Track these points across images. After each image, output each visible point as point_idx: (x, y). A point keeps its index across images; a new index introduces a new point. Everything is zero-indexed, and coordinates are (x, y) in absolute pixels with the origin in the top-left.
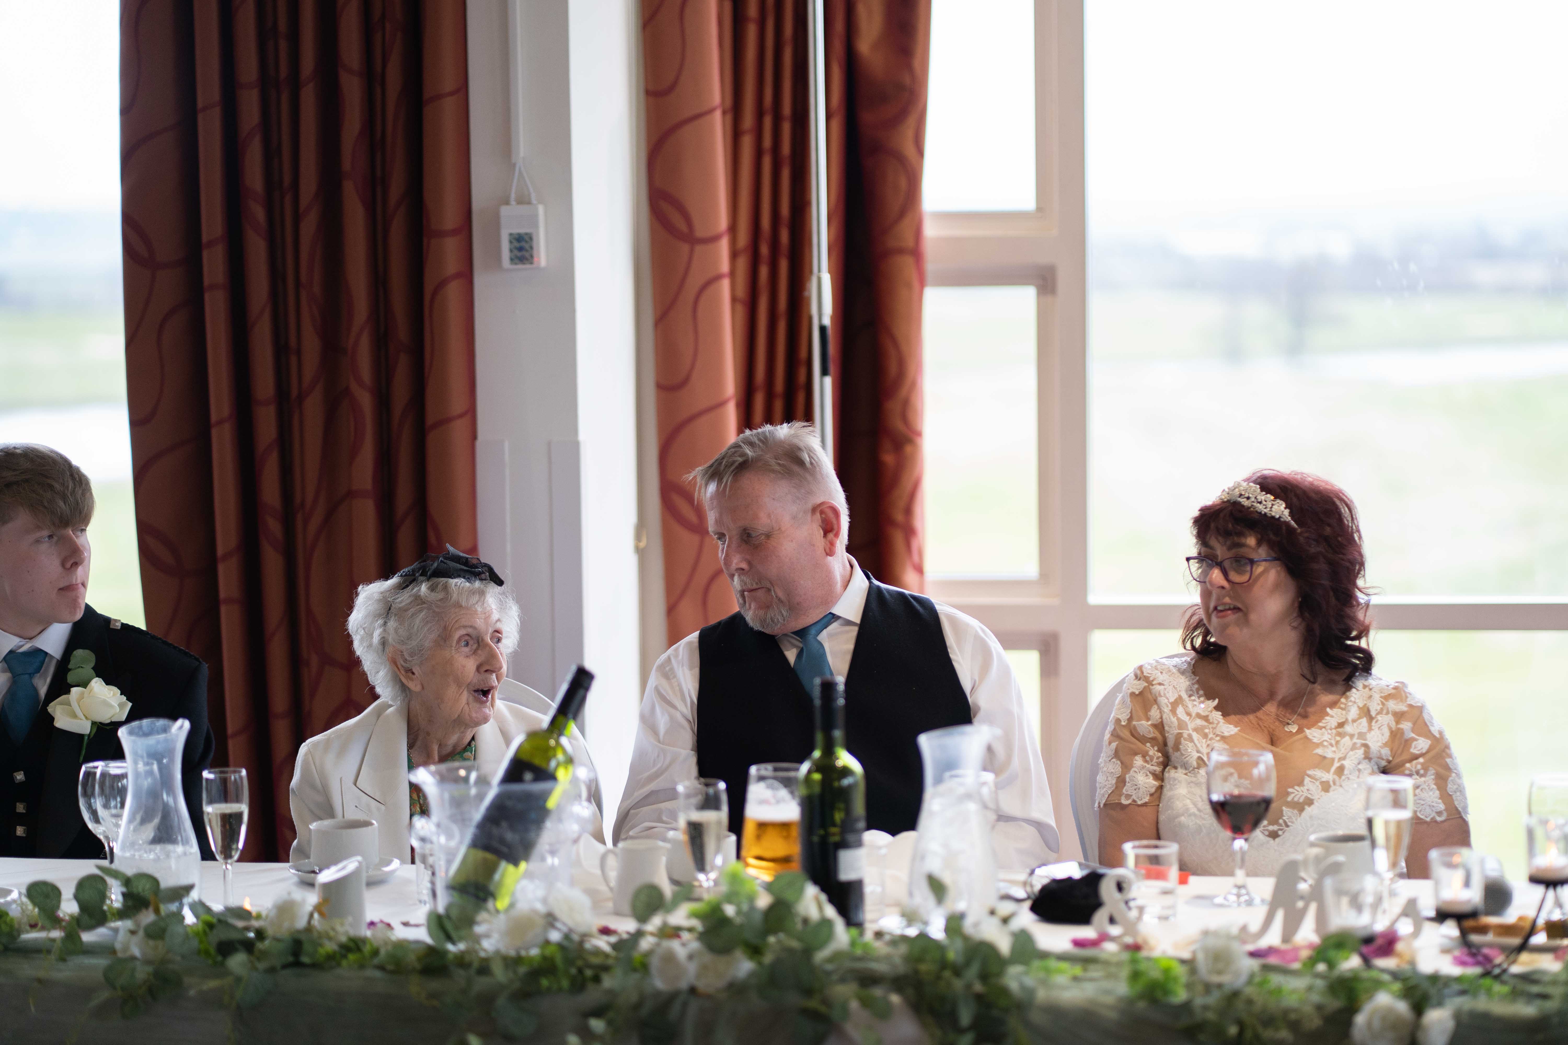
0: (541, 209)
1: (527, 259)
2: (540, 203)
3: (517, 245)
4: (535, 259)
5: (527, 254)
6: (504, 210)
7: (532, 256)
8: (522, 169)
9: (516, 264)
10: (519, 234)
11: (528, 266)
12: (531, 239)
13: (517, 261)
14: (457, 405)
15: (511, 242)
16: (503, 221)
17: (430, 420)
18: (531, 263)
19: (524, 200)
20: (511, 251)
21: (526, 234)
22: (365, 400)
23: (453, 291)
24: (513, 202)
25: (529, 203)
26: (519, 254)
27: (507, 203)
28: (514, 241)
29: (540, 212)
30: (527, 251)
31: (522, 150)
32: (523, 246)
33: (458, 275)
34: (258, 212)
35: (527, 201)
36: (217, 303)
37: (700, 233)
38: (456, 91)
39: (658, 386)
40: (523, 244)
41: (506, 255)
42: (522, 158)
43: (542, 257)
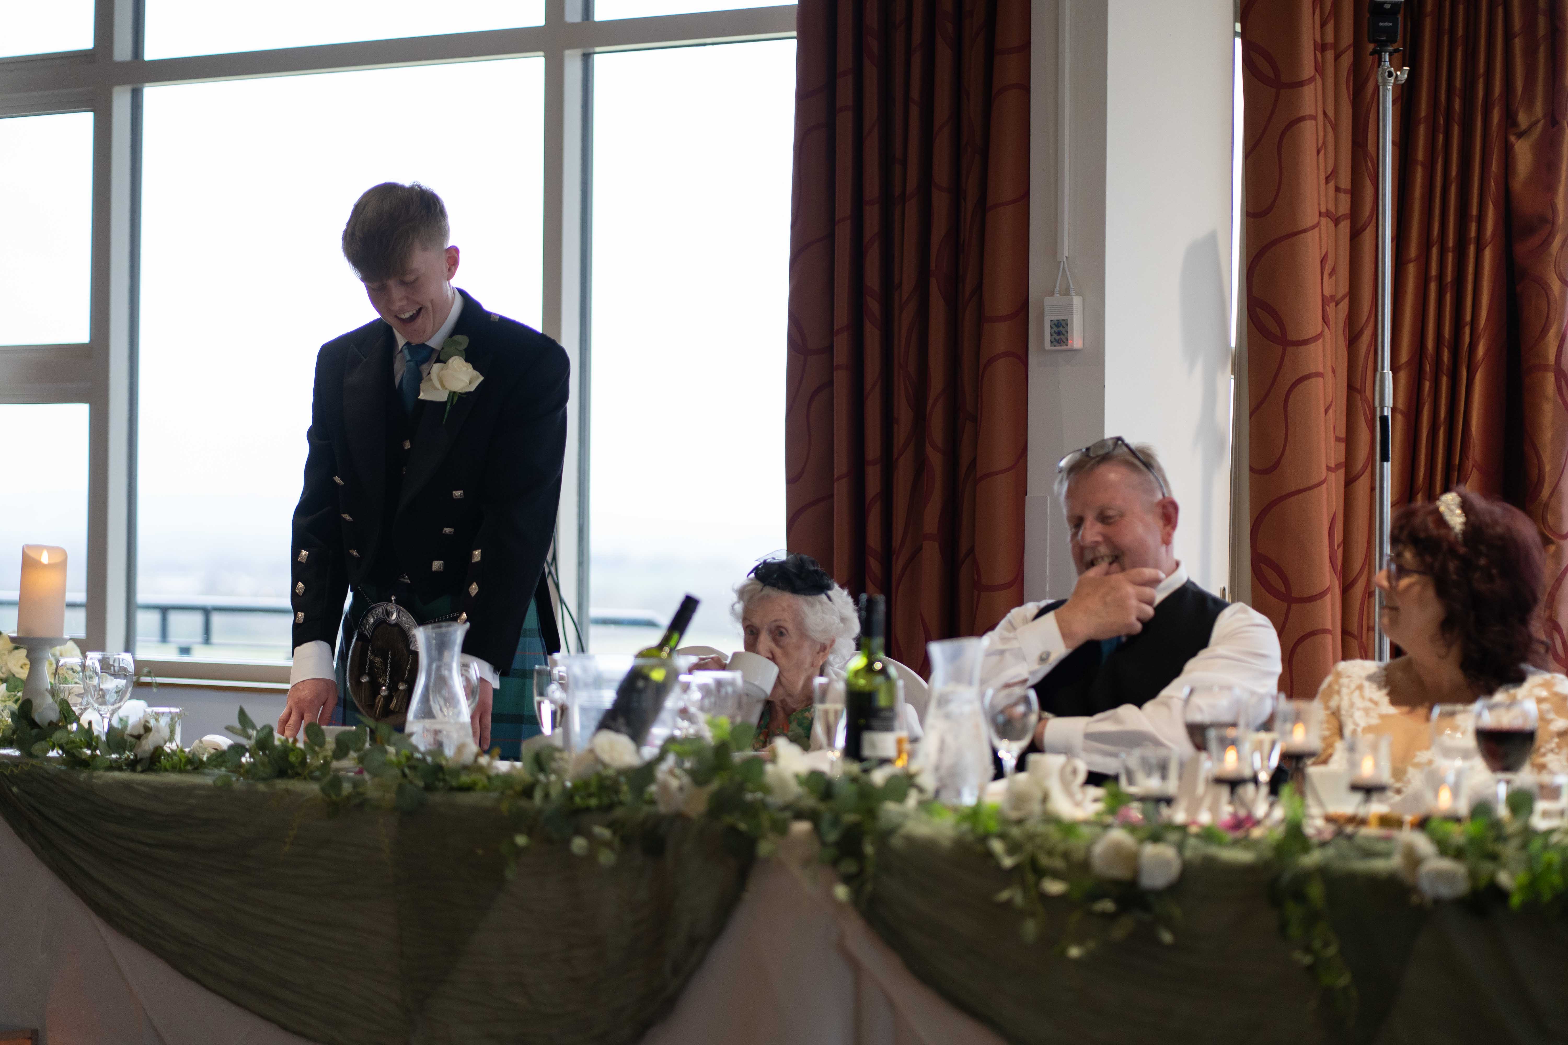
0: (1077, 298)
1: (1064, 342)
2: (1076, 294)
3: (1055, 329)
4: (1069, 342)
5: (1064, 338)
6: (1048, 301)
7: (1067, 340)
8: (1066, 266)
9: (1055, 346)
11: (1064, 348)
12: (1067, 324)
13: (1055, 343)
15: (1052, 328)
16: (1047, 309)
17: (980, 472)
18: (1067, 345)
19: (1065, 292)
20: (1052, 335)
21: (1064, 320)
24: (1057, 295)
25: (1069, 295)
26: (1058, 338)
27: (1052, 294)
28: (1054, 327)
29: (1077, 301)
30: (1063, 335)
31: (1066, 249)
32: (1061, 330)
33: (1007, 354)
34: (874, 306)
35: (1067, 292)
36: (841, 380)
37: (1292, 336)
38: (1014, 201)
39: (1252, 469)
40: (1061, 328)
41: (1047, 337)
42: (1068, 258)
43: (1078, 339)
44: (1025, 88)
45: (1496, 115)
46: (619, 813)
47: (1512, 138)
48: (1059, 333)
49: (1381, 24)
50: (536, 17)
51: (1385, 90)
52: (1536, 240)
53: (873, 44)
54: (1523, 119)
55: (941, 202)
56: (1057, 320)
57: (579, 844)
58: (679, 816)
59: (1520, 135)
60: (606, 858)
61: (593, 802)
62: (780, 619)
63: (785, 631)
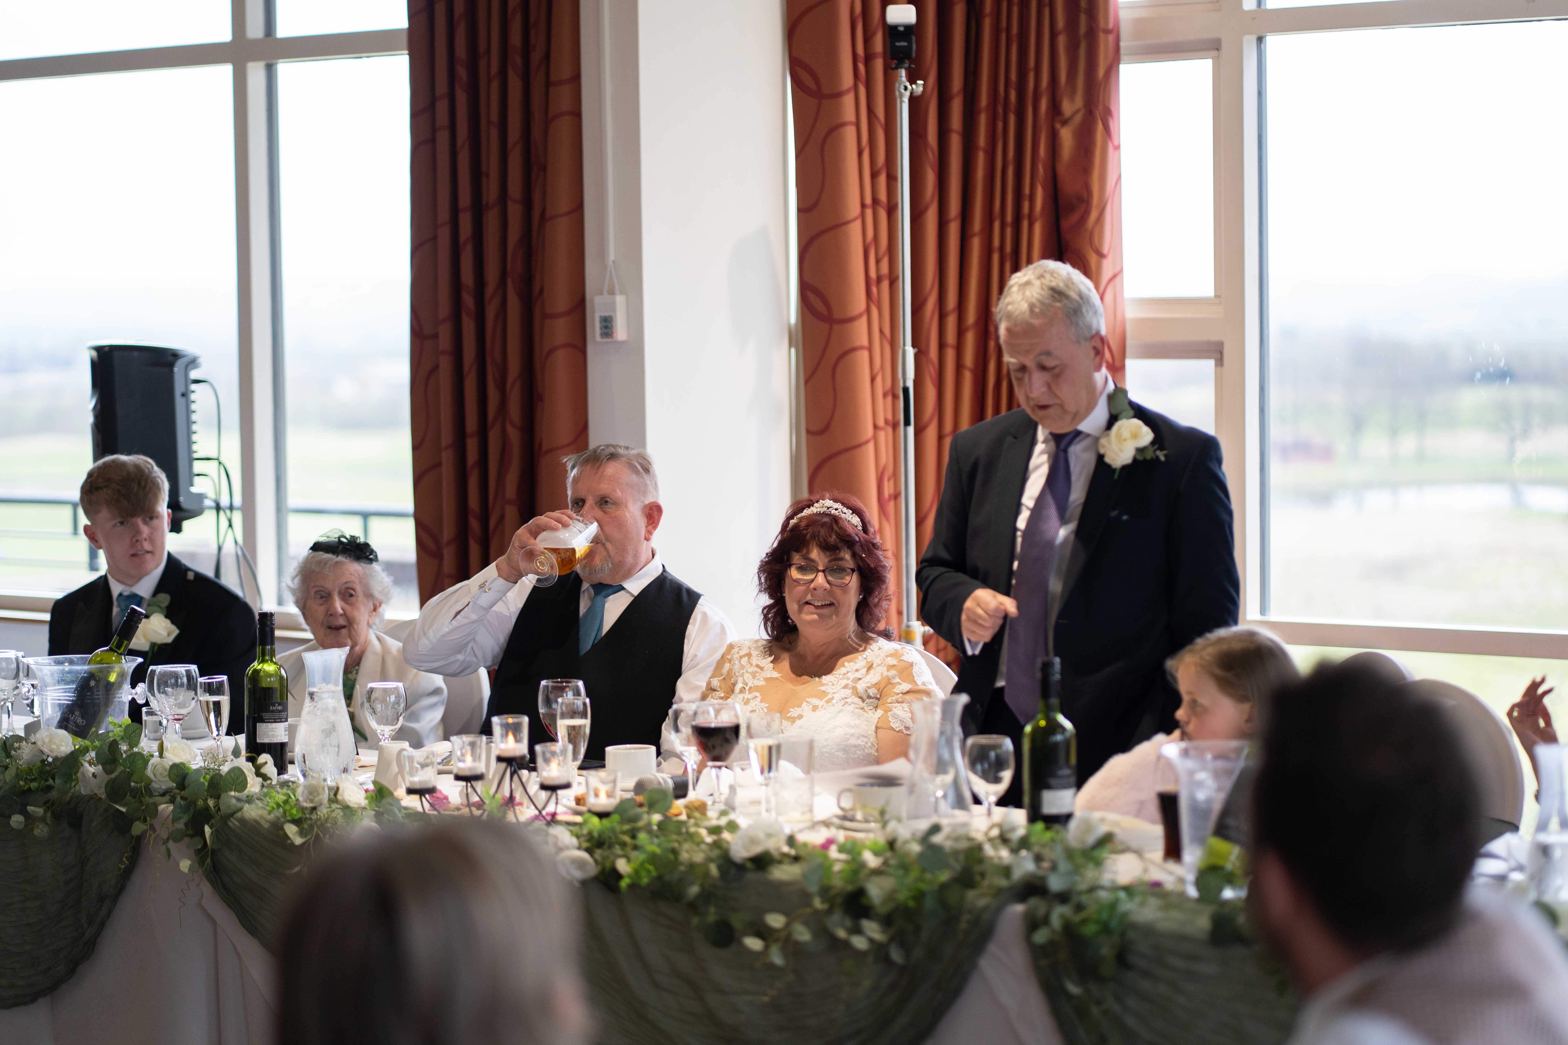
1: (609, 335)
2: (622, 293)
3: (604, 324)
4: (615, 335)
5: (609, 332)
6: (599, 299)
7: (612, 333)
8: (612, 269)
9: (604, 339)
10: (605, 317)
11: (610, 340)
12: (612, 320)
13: (604, 336)
15: (601, 322)
16: (598, 307)
18: (612, 337)
20: (601, 328)
21: (609, 316)
24: (605, 294)
25: (615, 294)
26: (605, 331)
27: (601, 293)
28: (603, 322)
29: (620, 300)
30: (609, 329)
31: (612, 256)
32: (607, 325)
33: (566, 346)
34: (468, 300)
35: (612, 292)
36: (446, 364)
37: (837, 315)
38: (567, 214)
39: (808, 432)
40: (608, 323)
41: (598, 331)
42: (614, 262)
43: (621, 333)
44: (577, 114)
45: (1044, 104)
46: (54, 794)
47: (1058, 126)
48: (606, 327)
49: (897, 44)
50: (223, 33)
51: (901, 102)
52: (1075, 217)
53: (462, 72)
54: (1067, 107)
55: (515, 211)
57: (17, 820)
58: (93, 798)
59: (1065, 123)
60: (41, 831)
61: (34, 785)
62: (349, 582)
63: (353, 592)
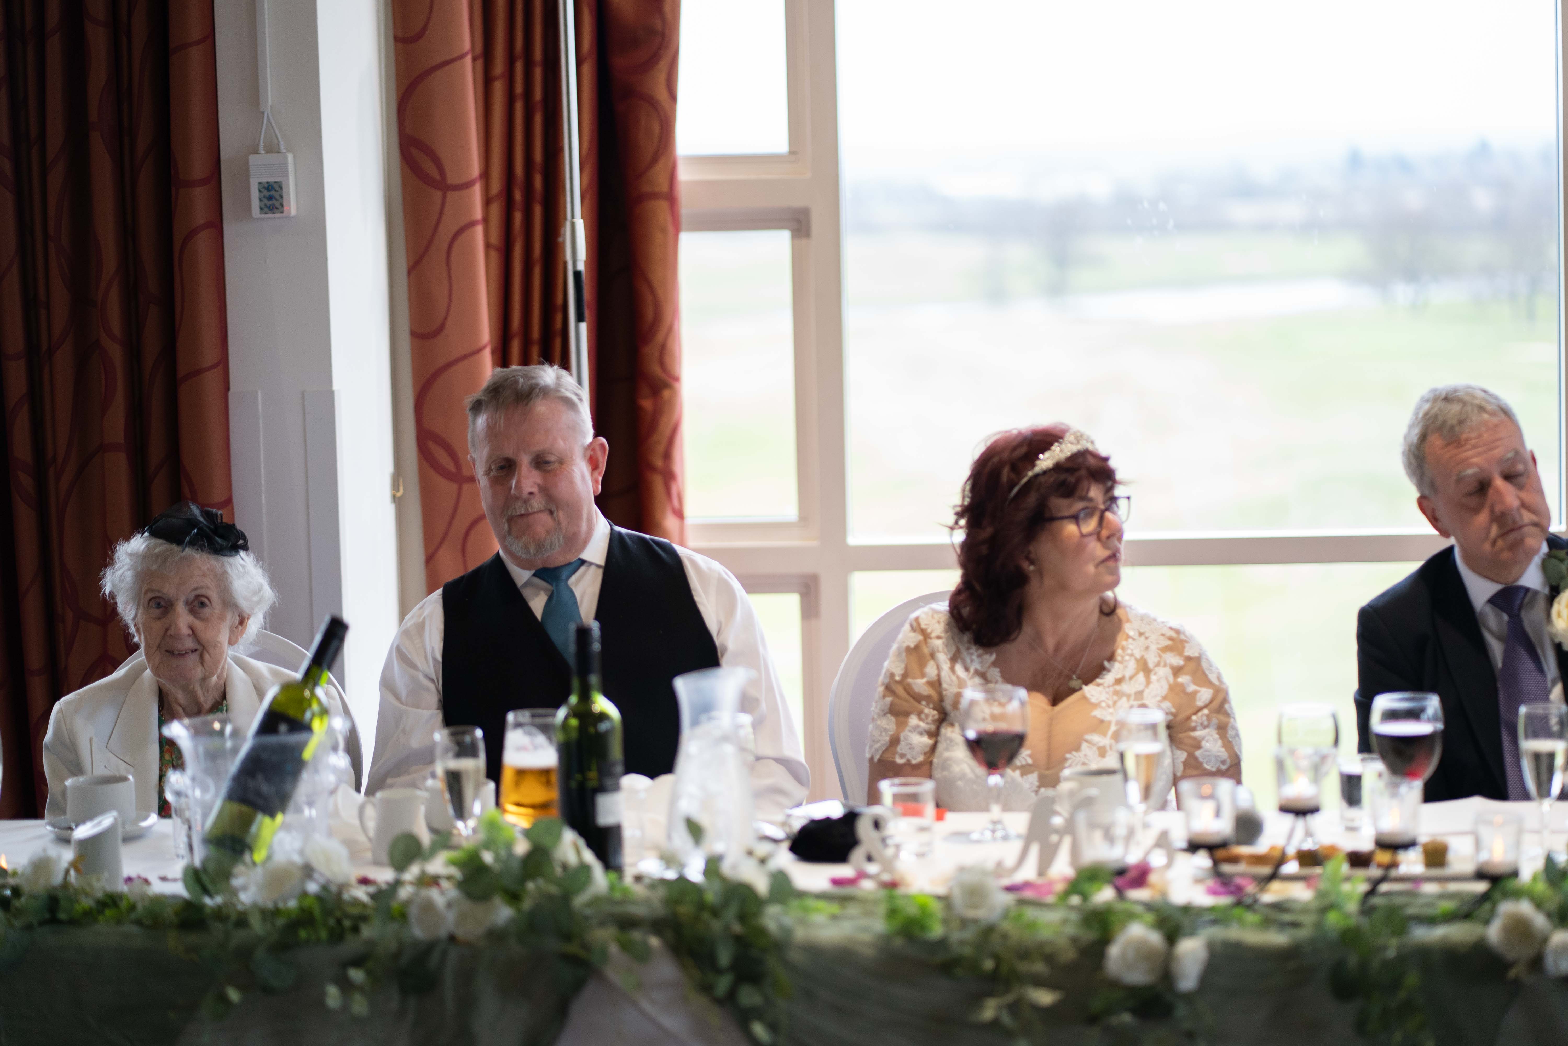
0: (290, 157)
1: (277, 208)
2: (288, 151)
3: (267, 193)
4: (285, 208)
5: (277, 204)
6: (253, 159)
7: (282, 205)
8: (271, 117)
9: (266, 213)
10: (269, 183)
11: (278, 215)
12: (281, 188)
13: (266, 210)
14: (209, 356)
15: (260, 191)
16: (252, 169)
17: (182, 371)
18: (282, 212)
19: (272, 149)
20: (261, 200)
21: (276, 182)
22: (116, 353)
23: (203, 241)
24: (262, 151)
25: (279, 152)
26: (269, 203)
27: (256, 151)
28: (263, 190)
29: (290, 160)
30: (277, 200)
31: (271, 97)
32: (272, 195)
33: (205, 226)
35: (276, 149)
37: (450, 179)
38: (199, 42)
39: (413, 334)
40: (273, 193)
41: (255, 203)
42: (271, 106)
43: (292, 206)
48: (270, 198)
56: (267, 183)
62: (202, 587)
63: (206, 601)
